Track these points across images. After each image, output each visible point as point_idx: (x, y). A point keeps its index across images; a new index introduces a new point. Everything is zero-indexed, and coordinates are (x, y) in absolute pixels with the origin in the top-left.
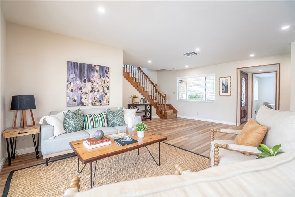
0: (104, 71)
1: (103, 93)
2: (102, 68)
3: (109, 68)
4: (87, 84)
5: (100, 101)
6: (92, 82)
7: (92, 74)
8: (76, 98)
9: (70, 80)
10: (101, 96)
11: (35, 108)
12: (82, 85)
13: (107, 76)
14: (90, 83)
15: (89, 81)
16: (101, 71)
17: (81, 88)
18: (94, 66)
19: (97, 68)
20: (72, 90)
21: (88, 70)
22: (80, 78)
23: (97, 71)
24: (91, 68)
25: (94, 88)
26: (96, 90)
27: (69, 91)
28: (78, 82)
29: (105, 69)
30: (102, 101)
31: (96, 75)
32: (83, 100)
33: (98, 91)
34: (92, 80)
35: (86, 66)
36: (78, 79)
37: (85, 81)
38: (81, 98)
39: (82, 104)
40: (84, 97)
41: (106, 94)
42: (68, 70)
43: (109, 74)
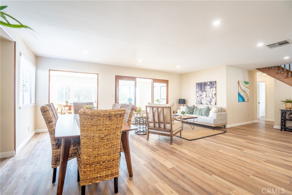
0: (213, 84)
1: (212, 98)
2: (211, 83)
3: (216, 82)
4: (203, 93)
5: (210, 102)
6: (206, 92)
7: (206, 87)
8: (199, 100)
9: (197, 91)
10: (211, 99)
11: (185, 103)
12: (201, 93)
13: (214, 87)
14: (205, 92)
15: (205, 91)
16: (210, 84)
17: (201, 95)
18: (207, 82)
19: (209, 83)
20: (198, 97)
21: (204, 86)
22: (201, 90)
23: (208, 85)
24: (205, 84)
25: (207, 95)
26: (208, 96)
27: (197, 97)
28: (200, 92)
29: (213, 83)
30: (211, 102)
31: (208, 87)
32: (202, 102)
33: (209, 96)
34: (206, 90)
35: (203, 83)
36: (200, 91)
37: (203, 92)
38: (201, 100)
39: (201, 103)
40: (202, 100)
41: (214, 98)
42: (196, 87)
43: (216, 85)
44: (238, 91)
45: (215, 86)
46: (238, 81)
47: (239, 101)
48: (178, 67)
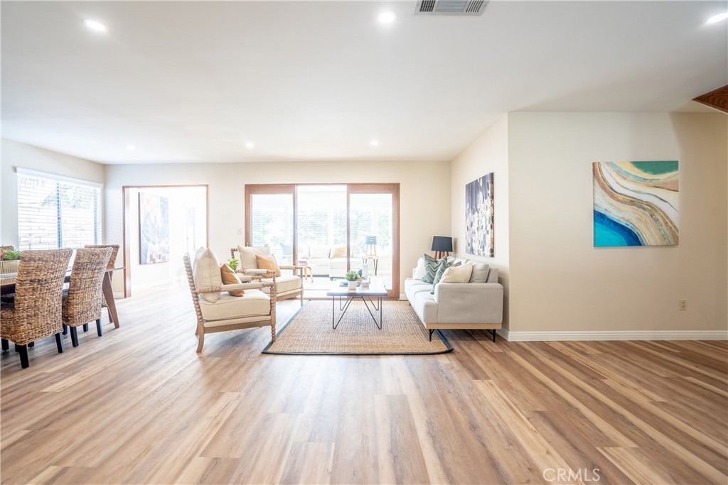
0: (486, 184)
1: (485, 232)
3: (492, 175)
4: (475, 216)
7: (478, 196)
8: (469, 241)
9: (467, 212)
12: (472, 218)
13: (489, 195)
14: (477, 213)
15: (476, 209)
16: (484, 186)
17: (472, 224)
18: (479, 180)
19: (481, 183)
21: (475, 191)
22: (472, 208)
23: (481, 189)
24: (477, 186)
25: (480, 223)
26: (481, 227)
27: (467, 230)
28: (471, 214)
29: (487, 181)
30: (485, 248)
31: (481, 196)
32: (473, 245)
35: (474, 185)
36: (470, 210)
37: (474, 212)
38: (472, 241)
40: (474, 239)
41: (488, 232)
42: (466, 198)
43: (493, 188)
44: (594, 204)
45: (489, 192)
46: (594, 164)
47: (595, 246)
48: (374, 143)
